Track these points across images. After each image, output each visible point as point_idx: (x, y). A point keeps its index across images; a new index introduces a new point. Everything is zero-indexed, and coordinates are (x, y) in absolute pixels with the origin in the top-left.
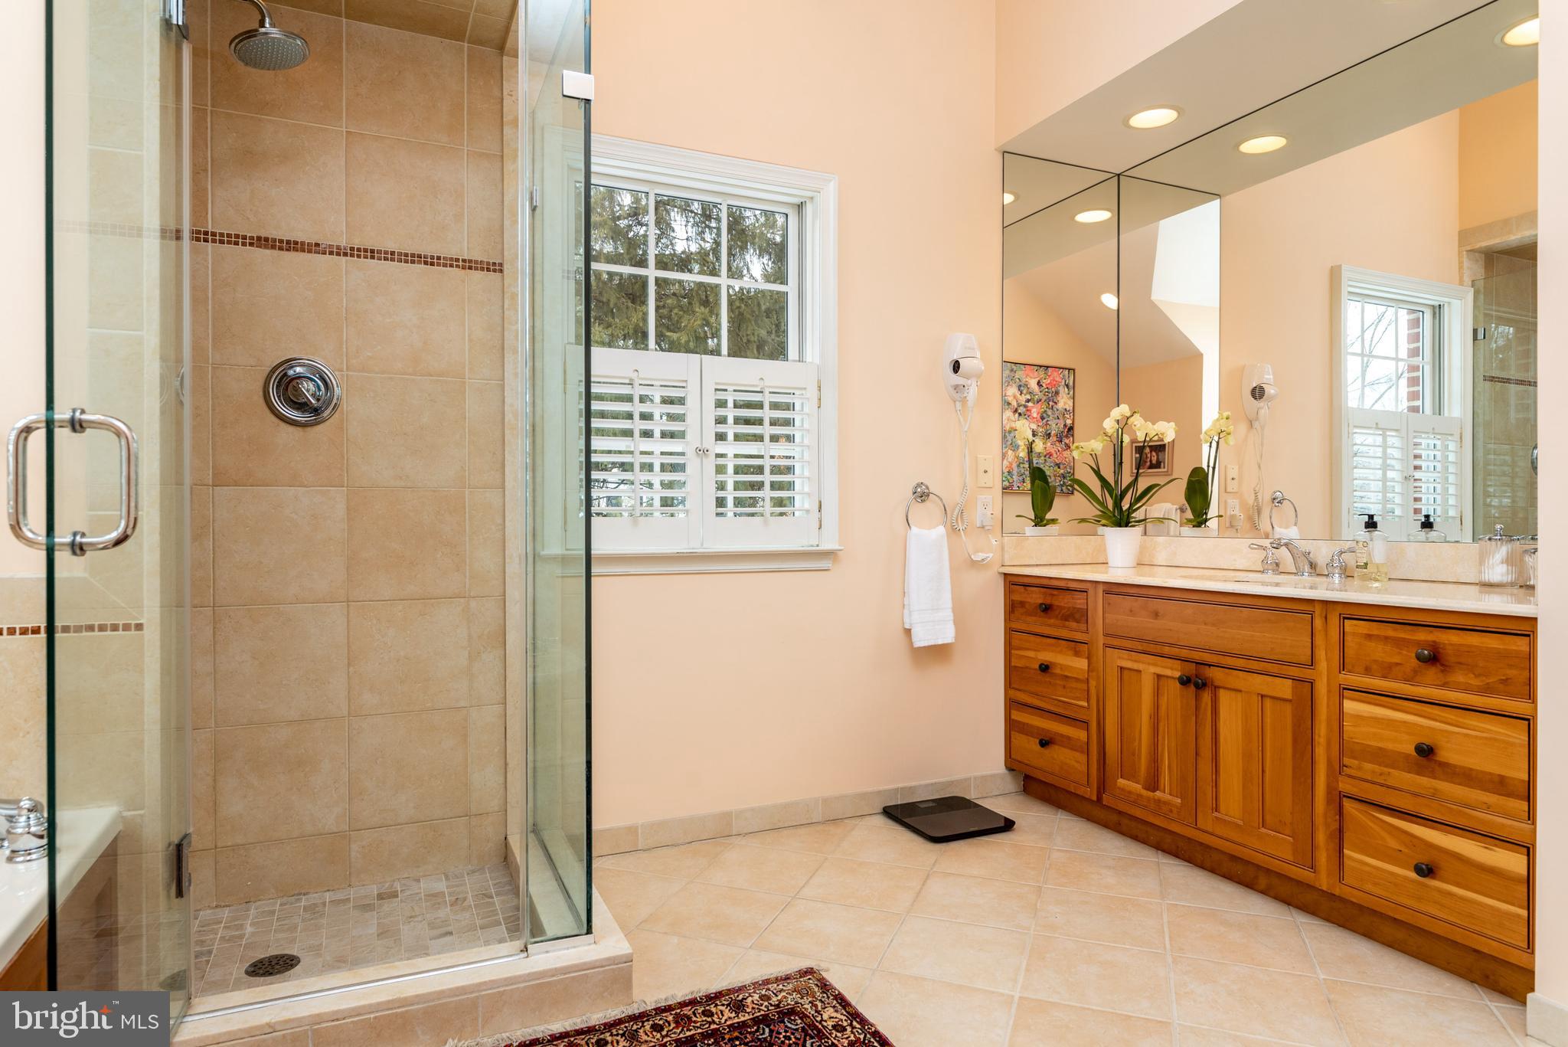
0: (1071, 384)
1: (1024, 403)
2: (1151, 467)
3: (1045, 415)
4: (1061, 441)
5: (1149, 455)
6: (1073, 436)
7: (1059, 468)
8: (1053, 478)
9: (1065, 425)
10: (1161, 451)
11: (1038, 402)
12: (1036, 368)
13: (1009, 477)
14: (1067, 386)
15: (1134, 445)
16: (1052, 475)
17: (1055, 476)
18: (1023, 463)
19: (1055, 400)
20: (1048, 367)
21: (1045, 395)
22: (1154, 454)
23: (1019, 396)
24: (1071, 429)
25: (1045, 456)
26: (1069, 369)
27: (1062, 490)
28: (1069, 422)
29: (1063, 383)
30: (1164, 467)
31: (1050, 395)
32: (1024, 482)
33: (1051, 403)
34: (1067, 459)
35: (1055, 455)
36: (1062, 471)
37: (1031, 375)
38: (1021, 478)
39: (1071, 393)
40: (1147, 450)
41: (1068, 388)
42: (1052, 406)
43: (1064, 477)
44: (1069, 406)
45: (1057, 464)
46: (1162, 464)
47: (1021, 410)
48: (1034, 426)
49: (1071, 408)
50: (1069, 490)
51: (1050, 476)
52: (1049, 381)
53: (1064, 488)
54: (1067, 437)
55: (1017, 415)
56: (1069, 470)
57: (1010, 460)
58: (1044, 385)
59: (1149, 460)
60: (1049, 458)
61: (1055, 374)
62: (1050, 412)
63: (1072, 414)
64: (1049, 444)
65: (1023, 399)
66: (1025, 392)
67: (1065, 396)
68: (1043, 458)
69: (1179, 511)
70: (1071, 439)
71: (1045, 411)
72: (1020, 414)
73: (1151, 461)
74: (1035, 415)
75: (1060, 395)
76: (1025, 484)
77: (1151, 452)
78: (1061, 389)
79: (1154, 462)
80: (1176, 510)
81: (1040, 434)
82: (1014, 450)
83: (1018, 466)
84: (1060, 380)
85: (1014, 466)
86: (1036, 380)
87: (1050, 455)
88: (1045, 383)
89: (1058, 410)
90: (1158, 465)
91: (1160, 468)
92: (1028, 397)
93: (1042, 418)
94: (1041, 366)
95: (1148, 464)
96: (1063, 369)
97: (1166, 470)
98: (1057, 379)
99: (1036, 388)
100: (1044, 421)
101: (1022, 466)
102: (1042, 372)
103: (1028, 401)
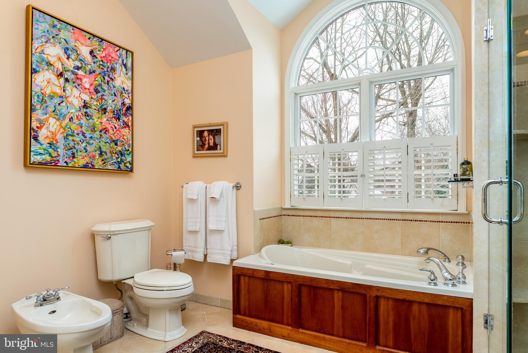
0: (129, 65)
1: (72, 69)
2: (210, 148)
3: (99, 89)
4: (119, 119)
5: (207, 138)
6: (132, 115)
7: (116, 144)
8: (109, 155)
9: (123, 104)
10: (216, 135)
11: (91, 73)
12: (88, 36)
13: (51, 150)
14: (125, 66)
15: (196, 129)
16: (108, 151)
17: (111, 153)
18: (73, 136)
19: (111, 76)
20: (103, 40)
21: (99, 67)
22: (211, 137)
23: (65, 60)
24: (130, 108)
25: (101, 131)
26: (127, 51)
27: (119, 167)
28: (128, 101)
29: (120, 61)
30: (220, 149)
31: (105, 70)
32: (74, 157)
33: (106, 78)
34: (125, 137)
35: (111, 132)
36: (120, 148)
37: (83, 41)
38: (70, 153)
39: (130, 74)
40: (206, 134)
41: (126, 67)
42: (108, 82)
43: (122, 155)
44: (128, 87)
45: (113, 141)
46: (219, 146)
47: (67, 75)
48: (86, 97)
49: (130, 89)
50: (127, 167)
51: (105, 153)
52: (104, 55)
53: (122, 166)
54: (125, 115)
55: (62, 80)
56: (127, 148)
57: (52, 129)
58: (98, 57)
59: (207, 142)
60: (105, 133)
61: (111, 50)
62: (105, 87)
63: (130, 95)
64: (105, 120)
65: (71, 64)
66: (73, 57)
67: (122, 75)
68: (98, 133)
69: (235, 189)
70: (130, 118)
71: (100, 85)
72: (67, 80)
73: (209, 144)
74: (87, 86)
75: (117, 72)
76: (75, 160)
77: (209, 135)
78: (118, 67)
79: (212, 144)
80: (233, 187)
81: (94, 107)
82: (58, 120)
83: (66, 138)
84: (117, 58)
85: (59, 137)
86: (89, 49)
87: (106, 130)
88: (100, 54)
89: (114, 87)
90: (215, 147)
91: (216, 149)
92: (78, 64)
93: (97, 91)
94: (94, 36)
95: (207, 146)
96: (120, 47)
97: (222, 151)
98: (113, 55)
99: (89, 58)
100: (99, 95)
101: (70, 138)
102: (95, 42)
103: (78, 68)
